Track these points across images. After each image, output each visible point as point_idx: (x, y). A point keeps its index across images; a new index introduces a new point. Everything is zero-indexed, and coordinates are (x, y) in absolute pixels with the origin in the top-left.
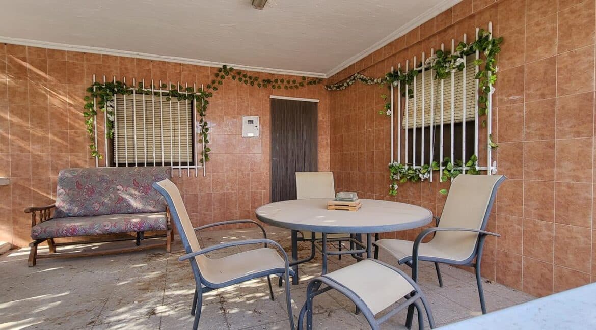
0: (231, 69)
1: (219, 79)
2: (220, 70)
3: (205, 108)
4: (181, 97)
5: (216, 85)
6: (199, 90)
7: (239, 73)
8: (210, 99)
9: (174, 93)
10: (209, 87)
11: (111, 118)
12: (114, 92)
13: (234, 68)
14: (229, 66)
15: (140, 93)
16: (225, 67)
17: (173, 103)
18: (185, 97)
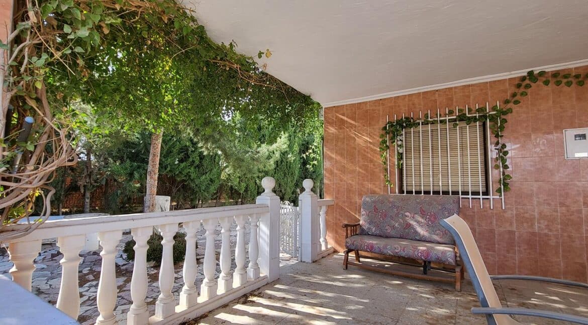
0: (542, 73)
1: (522, 90)
2: (523, 79)
3: (502, 128)
4: (470, 120)
5: (517, 98)
6: (494, 108)
7: (555, 74)
8: (508, 117)
9: (462, 118)
10: (507, 102)
11: (401, 151)
12: (402, 127)
13: (546, 70)
14: (537, 70)
15: (426, 123)
16: (531, 73)
17: (461, 128)
18: (475, 119)
